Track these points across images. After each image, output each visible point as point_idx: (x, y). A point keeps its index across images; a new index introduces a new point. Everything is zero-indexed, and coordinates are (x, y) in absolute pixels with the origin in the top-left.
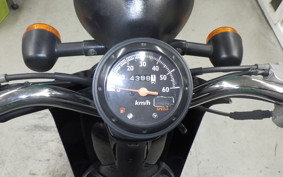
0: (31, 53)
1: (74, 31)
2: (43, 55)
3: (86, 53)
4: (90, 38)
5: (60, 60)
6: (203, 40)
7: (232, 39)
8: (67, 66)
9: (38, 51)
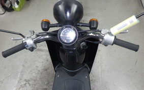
0: (44, 27)
1: (53, 21)
2: (46, 27)
3: (57, 26)
4: (57, 23)
5: (50, 28)
6: (88, 22)
7: (95, 22)
8: (51, 30)
9: (45, 26)
